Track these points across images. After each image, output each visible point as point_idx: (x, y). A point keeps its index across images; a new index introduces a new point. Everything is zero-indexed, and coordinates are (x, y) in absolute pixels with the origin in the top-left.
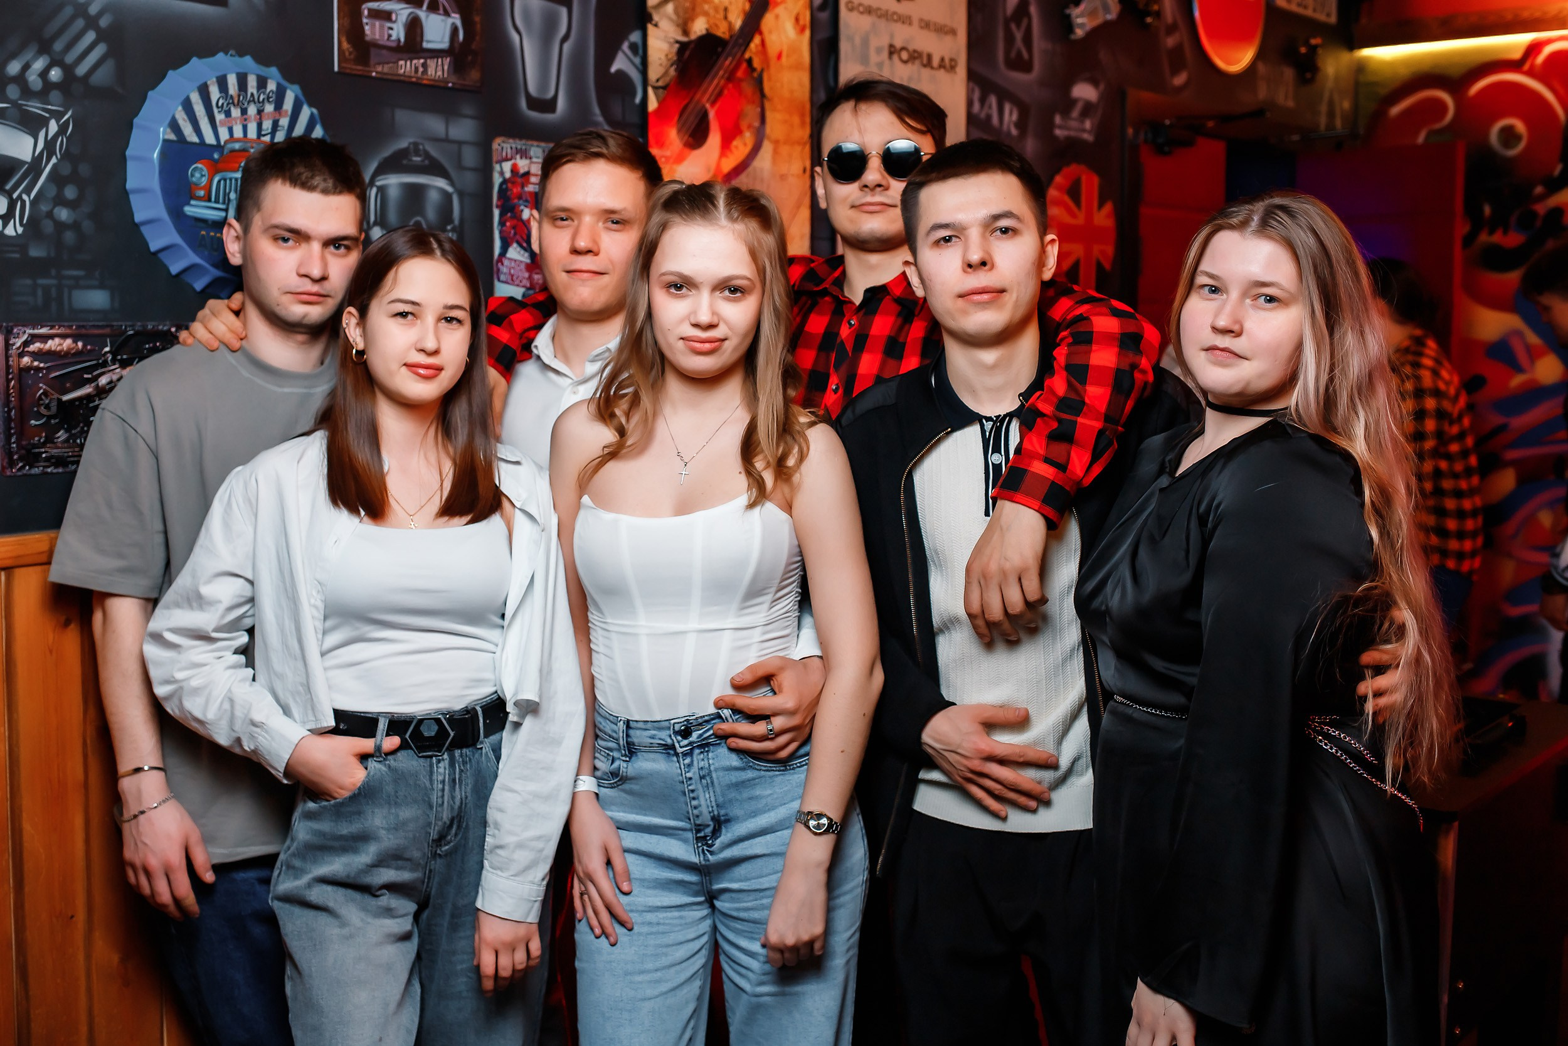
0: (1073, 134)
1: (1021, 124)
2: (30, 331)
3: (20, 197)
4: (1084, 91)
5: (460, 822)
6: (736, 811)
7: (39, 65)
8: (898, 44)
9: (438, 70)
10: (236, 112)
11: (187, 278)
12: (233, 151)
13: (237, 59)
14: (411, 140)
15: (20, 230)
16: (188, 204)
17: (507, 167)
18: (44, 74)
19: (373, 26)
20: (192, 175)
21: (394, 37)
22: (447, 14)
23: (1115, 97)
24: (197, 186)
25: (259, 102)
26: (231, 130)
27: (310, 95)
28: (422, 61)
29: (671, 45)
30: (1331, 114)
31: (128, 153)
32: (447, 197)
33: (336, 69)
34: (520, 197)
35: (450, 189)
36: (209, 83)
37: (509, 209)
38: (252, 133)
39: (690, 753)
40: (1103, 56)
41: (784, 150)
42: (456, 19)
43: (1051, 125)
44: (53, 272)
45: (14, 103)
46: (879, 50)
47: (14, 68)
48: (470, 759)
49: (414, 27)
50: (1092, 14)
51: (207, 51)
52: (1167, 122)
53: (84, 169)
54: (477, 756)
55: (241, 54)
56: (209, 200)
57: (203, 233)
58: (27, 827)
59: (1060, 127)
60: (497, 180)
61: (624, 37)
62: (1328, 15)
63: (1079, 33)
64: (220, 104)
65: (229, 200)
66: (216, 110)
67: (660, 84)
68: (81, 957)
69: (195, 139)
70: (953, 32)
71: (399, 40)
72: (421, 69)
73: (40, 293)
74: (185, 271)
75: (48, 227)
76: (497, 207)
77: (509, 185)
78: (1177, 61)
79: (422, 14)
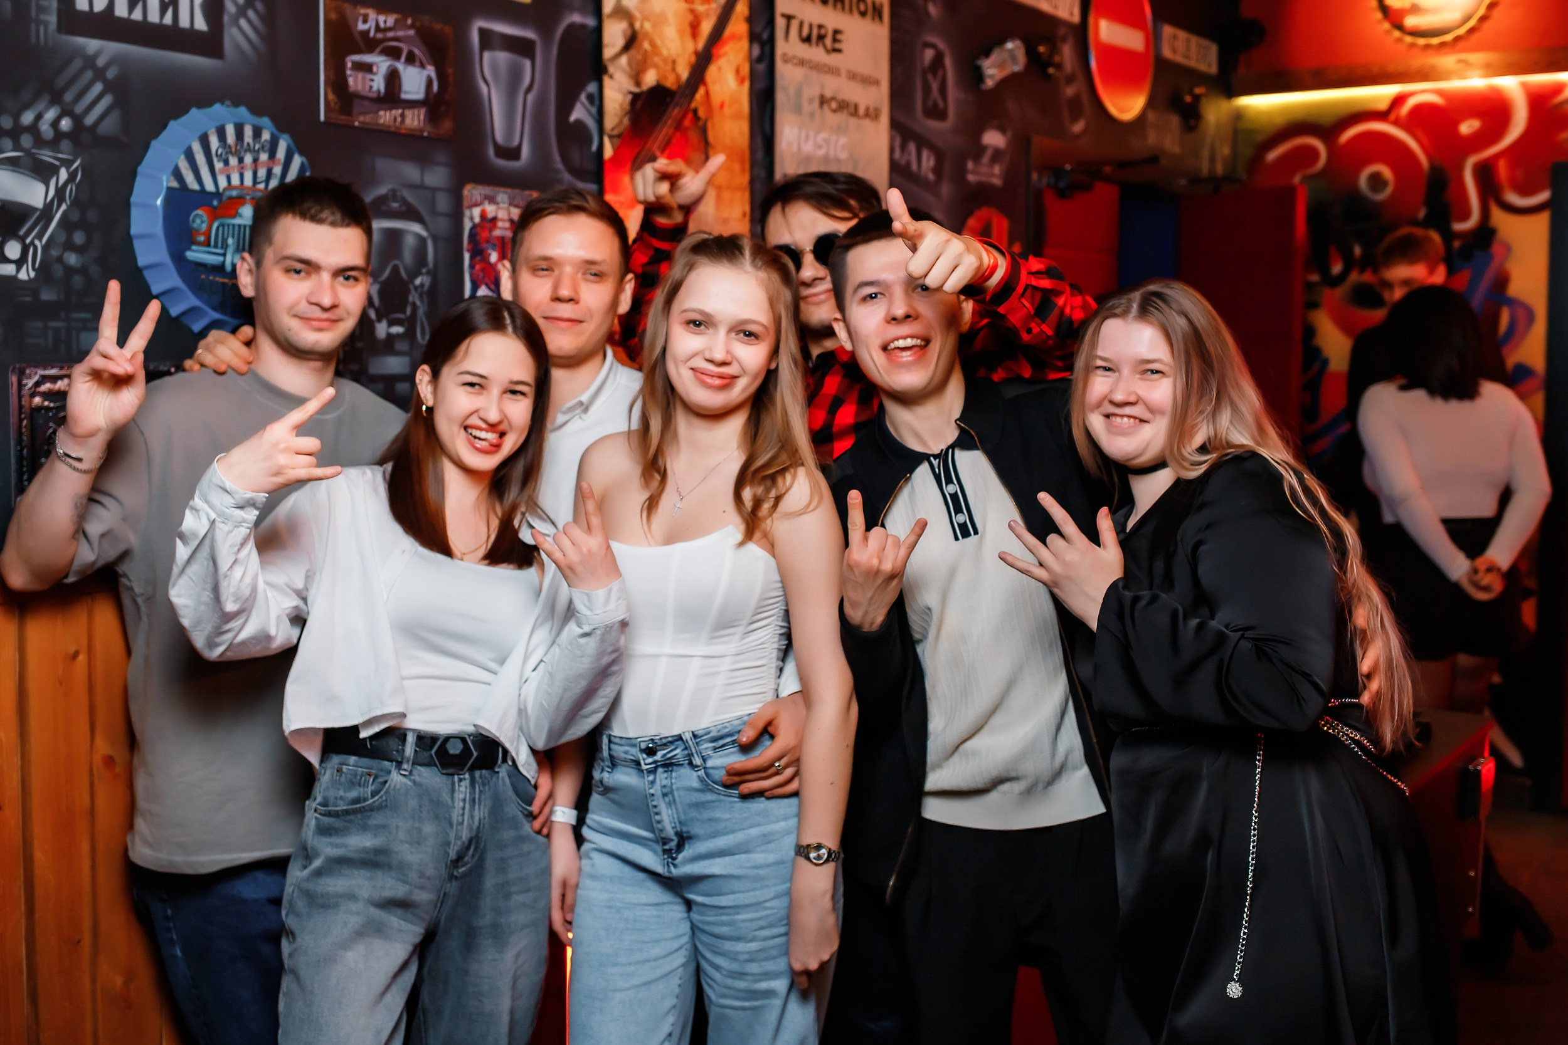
0: (984, 179)
1: (938, 170)
2: (41, 372)
3: (32, 243)
4: (993, 139)
5: (477, 842)
6: (696, 829)
7: (51, 115)
8: (828, 94)
9: (414, 119)
10: (233, 161)
11: (185, 320)
12: (231, 198)
13: (232, 109)
14: (390, 186)
15: (32, 274)
16: (189, 249)
17: (476, 212)
18: (55, 124)
19: (356, 78)
20: (194, 221)
21: (375, 88)
22: (422, 66)
23: (1021, 144)
24: (197, 232)
25: (254, 151)
26: (229, 178)
27: (300, 145)
28: (400, 111)
29: (625, 95)
30: (1212, 159)
31: (133, 199)
32: (422, 241)
33: (322, 118)
34: (488, 241)
35: (424, 233)
36: (209, 132)
37: (478, 253)
38: (248, 181)
39: (653, 771)
40: (1011, 105)
41: (727, 195)
42: (431, 71)
43: (963, 171)
44: (63, 315)
45: (28, 152)
46: (811, 100)
47: (27, 118)
48: (488, 781)
49: (393, 78)
50: (1001, 66)
51: (205, 103)
52: (1068, 167)
53: (92, 216)
54: (494, 779)
55: (236, 104)
56: (209, 245)
57: (203, 277)
58: (38, 855)
59: (973, 173)
60: (467, 225)
61: (581, 88)
62: (1209, 65)
63: (990, 83)
64: (219, 152)
65: (227, 245)
66: (215, 159)
67: (615, 132)
68: (87, 981)
69: (196, 187)
70: (877, 83)
71: (379, 91)
72: (399, 119)
73: (50, 334)
74: (184, 313)
75: (58, 271)
76: (468, 250)
77: (479, 230)
78: (1075, 108)
79: (400, 66)
